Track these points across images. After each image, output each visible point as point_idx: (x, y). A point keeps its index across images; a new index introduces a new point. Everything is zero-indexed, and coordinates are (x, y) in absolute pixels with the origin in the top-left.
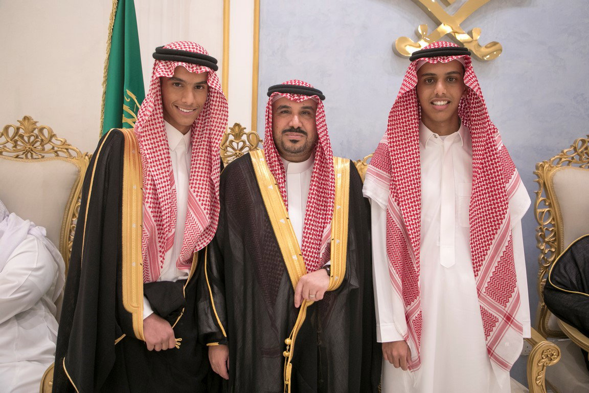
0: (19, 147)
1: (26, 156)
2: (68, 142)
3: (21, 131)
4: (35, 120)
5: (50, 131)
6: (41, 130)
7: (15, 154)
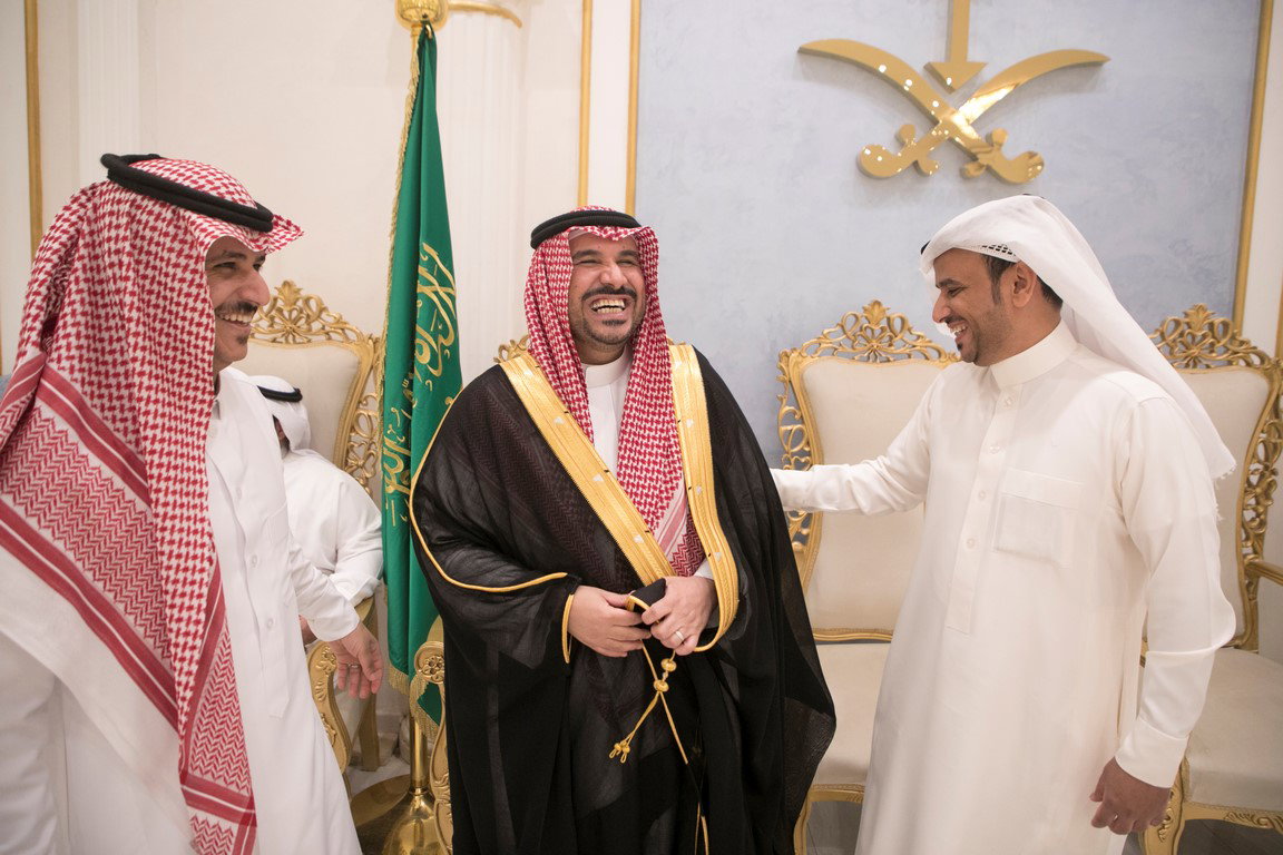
0: (276, 327)
1: (287, 339)
2: (345, 319)
3: (280, 303)
4: (298, 286)
5: (320, 302)
6: (307, 301)
7: (271, 337)
